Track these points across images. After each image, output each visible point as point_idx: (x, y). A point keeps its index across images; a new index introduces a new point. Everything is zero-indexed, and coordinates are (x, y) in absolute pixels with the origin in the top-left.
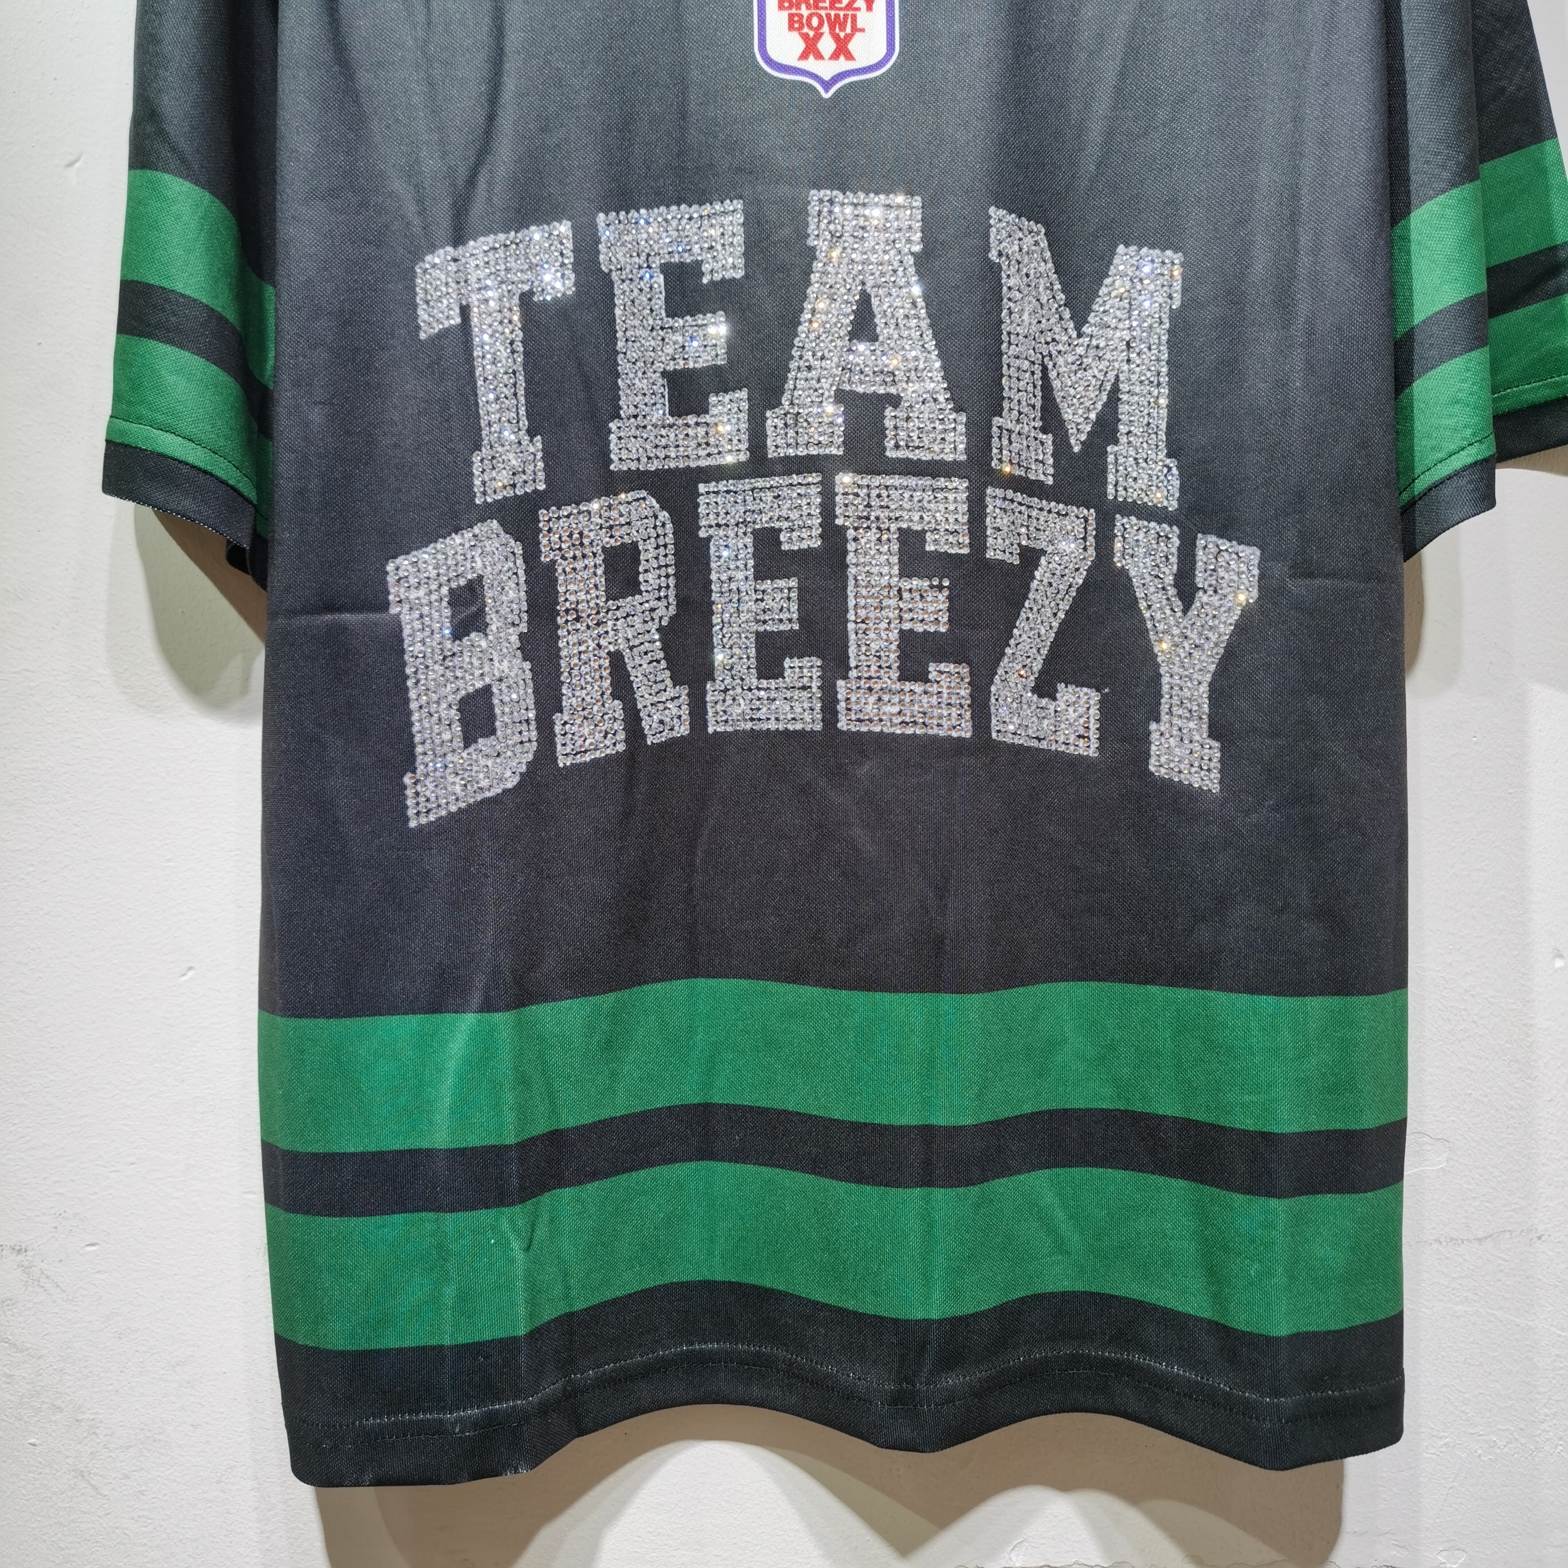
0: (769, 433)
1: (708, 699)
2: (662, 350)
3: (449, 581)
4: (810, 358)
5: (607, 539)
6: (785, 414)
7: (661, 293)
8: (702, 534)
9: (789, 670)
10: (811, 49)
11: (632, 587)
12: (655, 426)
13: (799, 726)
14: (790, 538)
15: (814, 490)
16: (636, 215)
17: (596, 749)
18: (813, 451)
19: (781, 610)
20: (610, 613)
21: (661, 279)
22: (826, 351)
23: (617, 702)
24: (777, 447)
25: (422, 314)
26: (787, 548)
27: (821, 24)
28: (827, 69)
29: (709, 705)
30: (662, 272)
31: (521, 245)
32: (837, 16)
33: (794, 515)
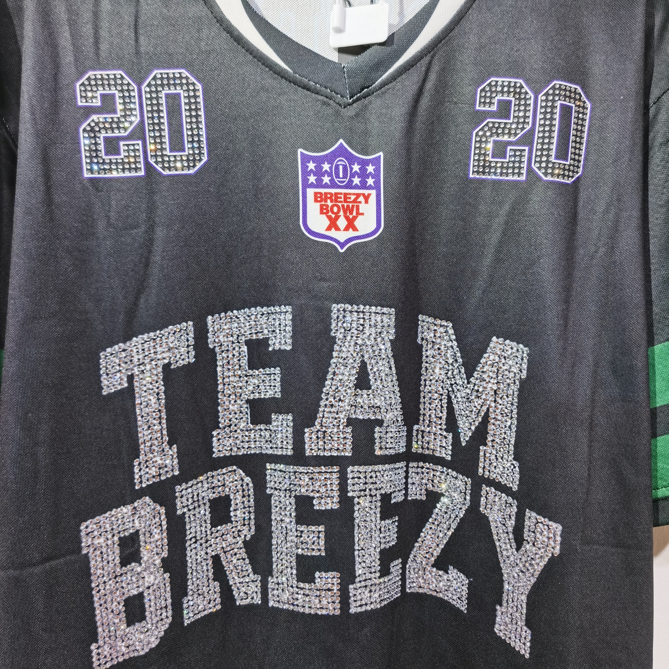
0: (306, 441)
1: (269, 586)
2: (246, 388)
3: (119, 533)
4: (332, 400)
5: (211, 494)
6: (317, 432)
7: (245, 356)
8: (268, 491)
9: (319, 580)
10: (333, 225)
11: (226, 519)
12: (242, 430)
13: (324, 612)
14: (320, 503)
15: (335, 476)
16: (231, 314)
17: (204, 610)
18: (335, 454)
19: (313, 543)
20: (213, 535)
21: (245, 348)
22: (342, 397)
23: (216, 582)
24: (311, 449)
25: (105, 382)
26: (318, 508)
27: (339, 211)
28: (342, 236)
29: (270, 590)
30: (246, 345)
31: (163, 338)
32: (348, 206)
33: (323, 490)
